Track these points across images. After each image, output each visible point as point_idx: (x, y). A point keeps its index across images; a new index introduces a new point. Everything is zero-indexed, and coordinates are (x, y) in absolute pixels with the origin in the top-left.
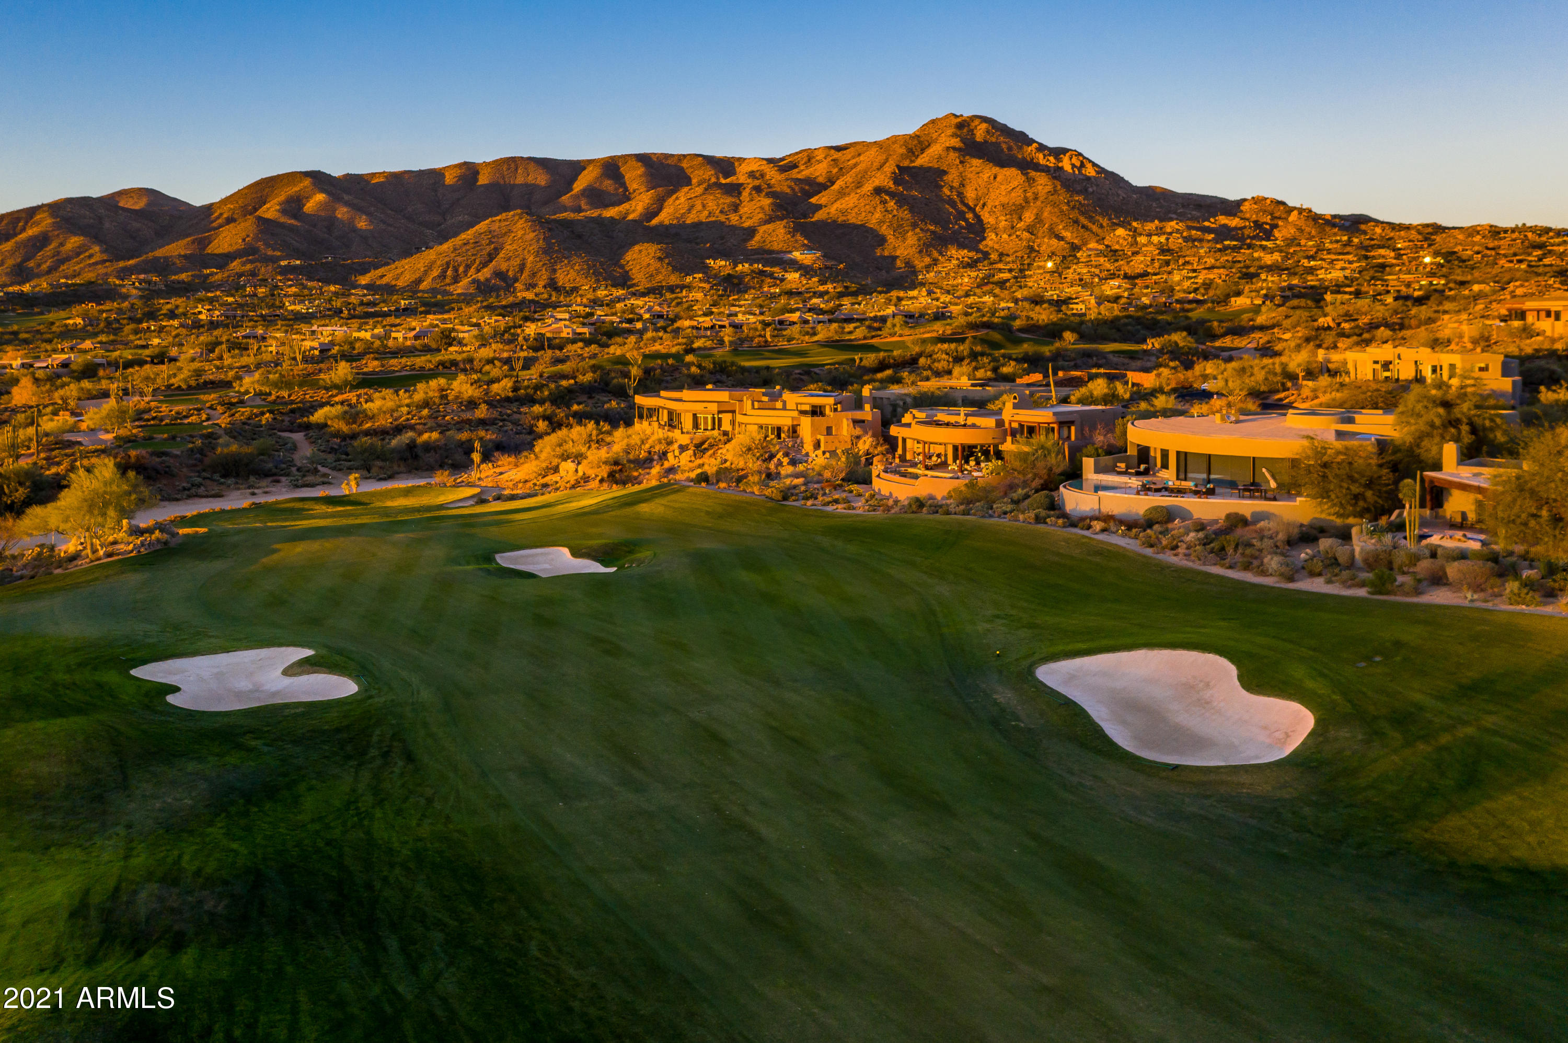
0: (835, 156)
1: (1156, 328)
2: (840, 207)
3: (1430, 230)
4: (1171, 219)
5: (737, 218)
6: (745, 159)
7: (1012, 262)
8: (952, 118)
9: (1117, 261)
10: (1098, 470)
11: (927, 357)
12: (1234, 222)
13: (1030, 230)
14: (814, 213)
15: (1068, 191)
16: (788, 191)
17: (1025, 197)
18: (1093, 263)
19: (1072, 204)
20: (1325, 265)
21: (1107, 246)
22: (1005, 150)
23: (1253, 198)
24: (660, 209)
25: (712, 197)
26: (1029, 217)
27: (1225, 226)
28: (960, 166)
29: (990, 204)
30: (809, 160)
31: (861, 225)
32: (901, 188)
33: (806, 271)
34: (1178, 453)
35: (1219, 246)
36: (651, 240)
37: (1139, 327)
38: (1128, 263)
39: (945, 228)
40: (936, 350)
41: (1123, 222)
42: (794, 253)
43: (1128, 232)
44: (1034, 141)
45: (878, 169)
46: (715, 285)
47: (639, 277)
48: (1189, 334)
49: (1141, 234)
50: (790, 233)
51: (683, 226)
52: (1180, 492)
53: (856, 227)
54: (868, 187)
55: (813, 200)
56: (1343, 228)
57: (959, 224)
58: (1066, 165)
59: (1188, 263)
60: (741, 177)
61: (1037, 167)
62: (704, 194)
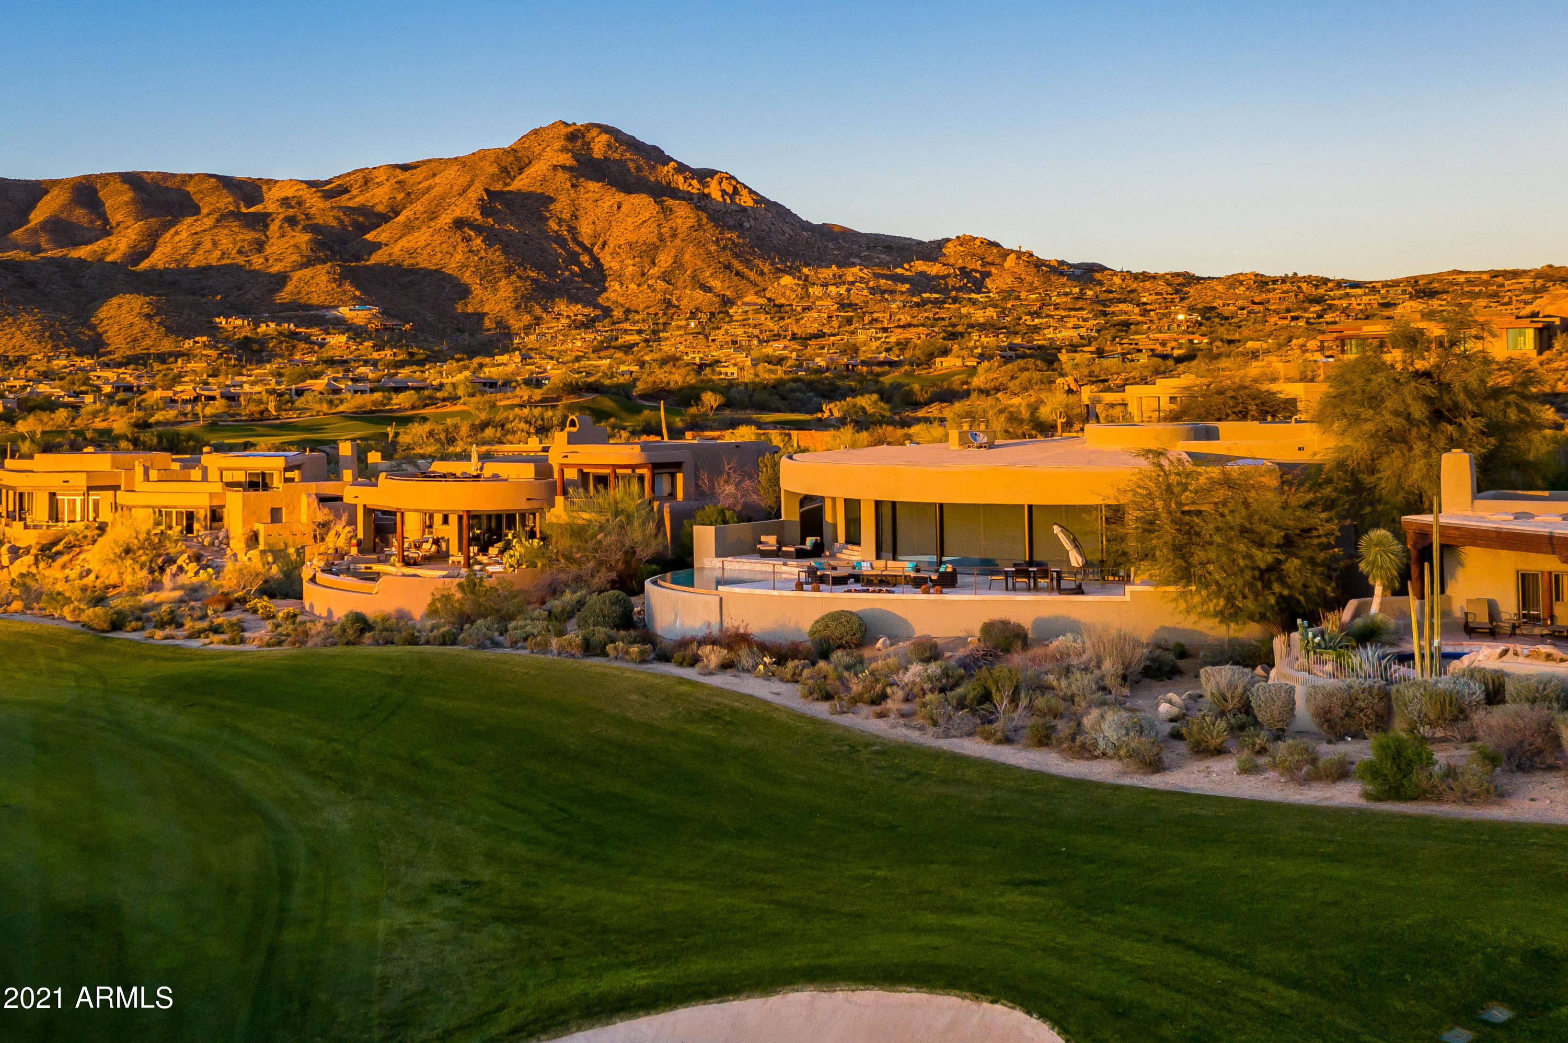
0: (401, 177)
1: (833, 393)
2: (407, 245)
3: (1181, 280)
4: (854, 265)
5: (261, 260)
6: (276, 182)
7: (640, 321)
8: (562, 127)
9: (783, 318)
10: (722, 551)
11: (496, 427)
12: (934, 269)
13: (666, 277)
14: (370, 254)
15: (716, 226)
16: (335, 223)
17: (660, 233)
18: (750, 321)
19: (722, 243)
20: (1052, 322)
21: (769, 300)
22: (633, 170)
23: (958, 237)
24: (152, 248)
25: (226, 232)
26: (665, 260)
27: (922, 274)
28: (572, 191)
29: (612, 243)
30: (366, 183)
31: (436, 271)
32: (490, 220)
33: (357, 333)
34: (878, 504)
35: (915, 299)
36: (136, 290)
37: (811, 394)
38: (797, 321)
39: (551, 275)
40: (511, 417)
41: (790, 268)
42: (341, 309)
43: (796, 281)
44: (672, 160)
45: (460, 195)
46: (225, 352)
47: (118, 344)
48: (882, 398)
49: (814, 284)
50: (335, 280)
51: (184, 272)
52: (884, 582)
53: (428, 273)
54: (445, 219)
55: (370, 237)
56: (1071, 277)
57: (570, 270)
58: (714, 191)
59: (876, 320)
60: (270, 205)
61: (675, 194)
62: (215, 227)
